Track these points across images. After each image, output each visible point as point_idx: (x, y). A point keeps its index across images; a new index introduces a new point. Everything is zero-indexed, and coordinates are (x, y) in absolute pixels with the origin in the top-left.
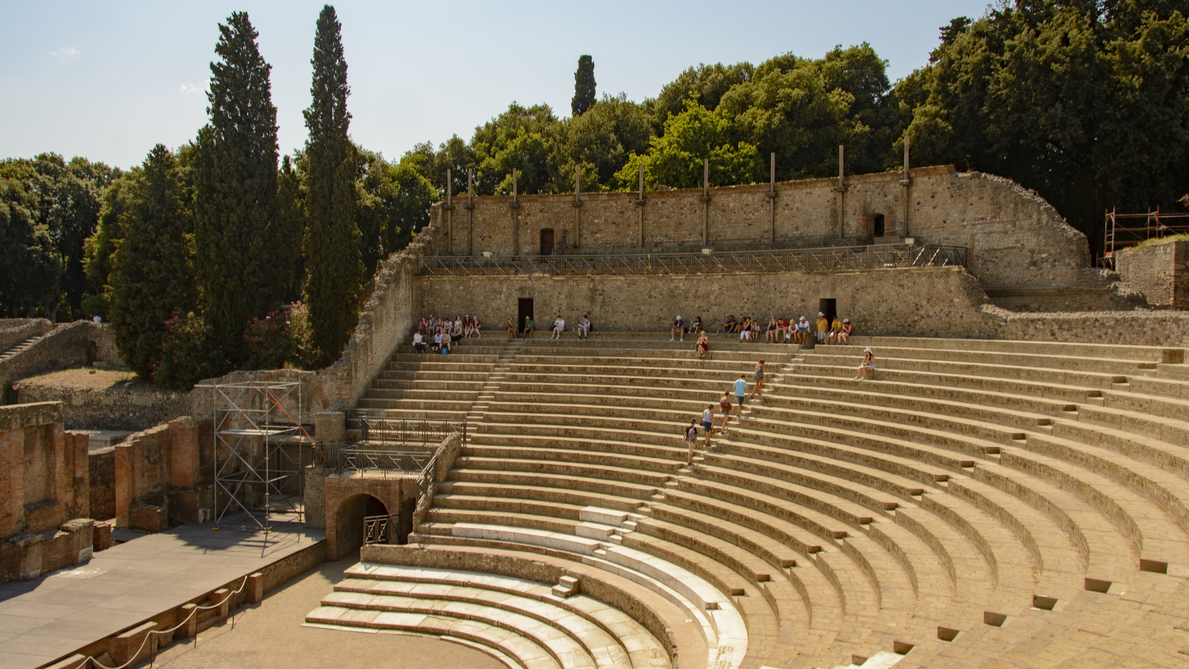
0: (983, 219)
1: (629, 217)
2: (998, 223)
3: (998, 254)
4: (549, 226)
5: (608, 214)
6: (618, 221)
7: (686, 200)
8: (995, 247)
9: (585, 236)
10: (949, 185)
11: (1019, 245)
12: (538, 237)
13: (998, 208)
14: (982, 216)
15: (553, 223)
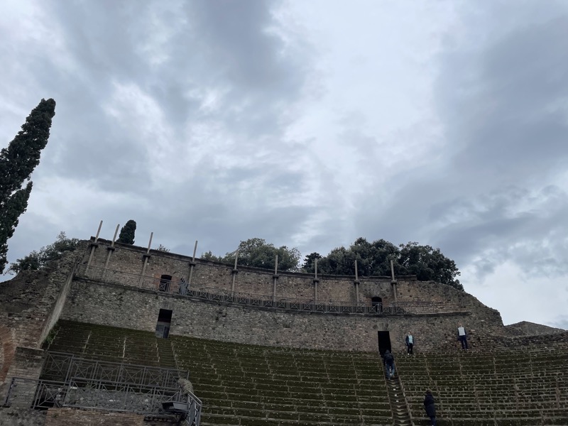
1: (226, 279)
6: (218, 280)
7: (263, 275)
12: (159, 279)
15: (172, 272)
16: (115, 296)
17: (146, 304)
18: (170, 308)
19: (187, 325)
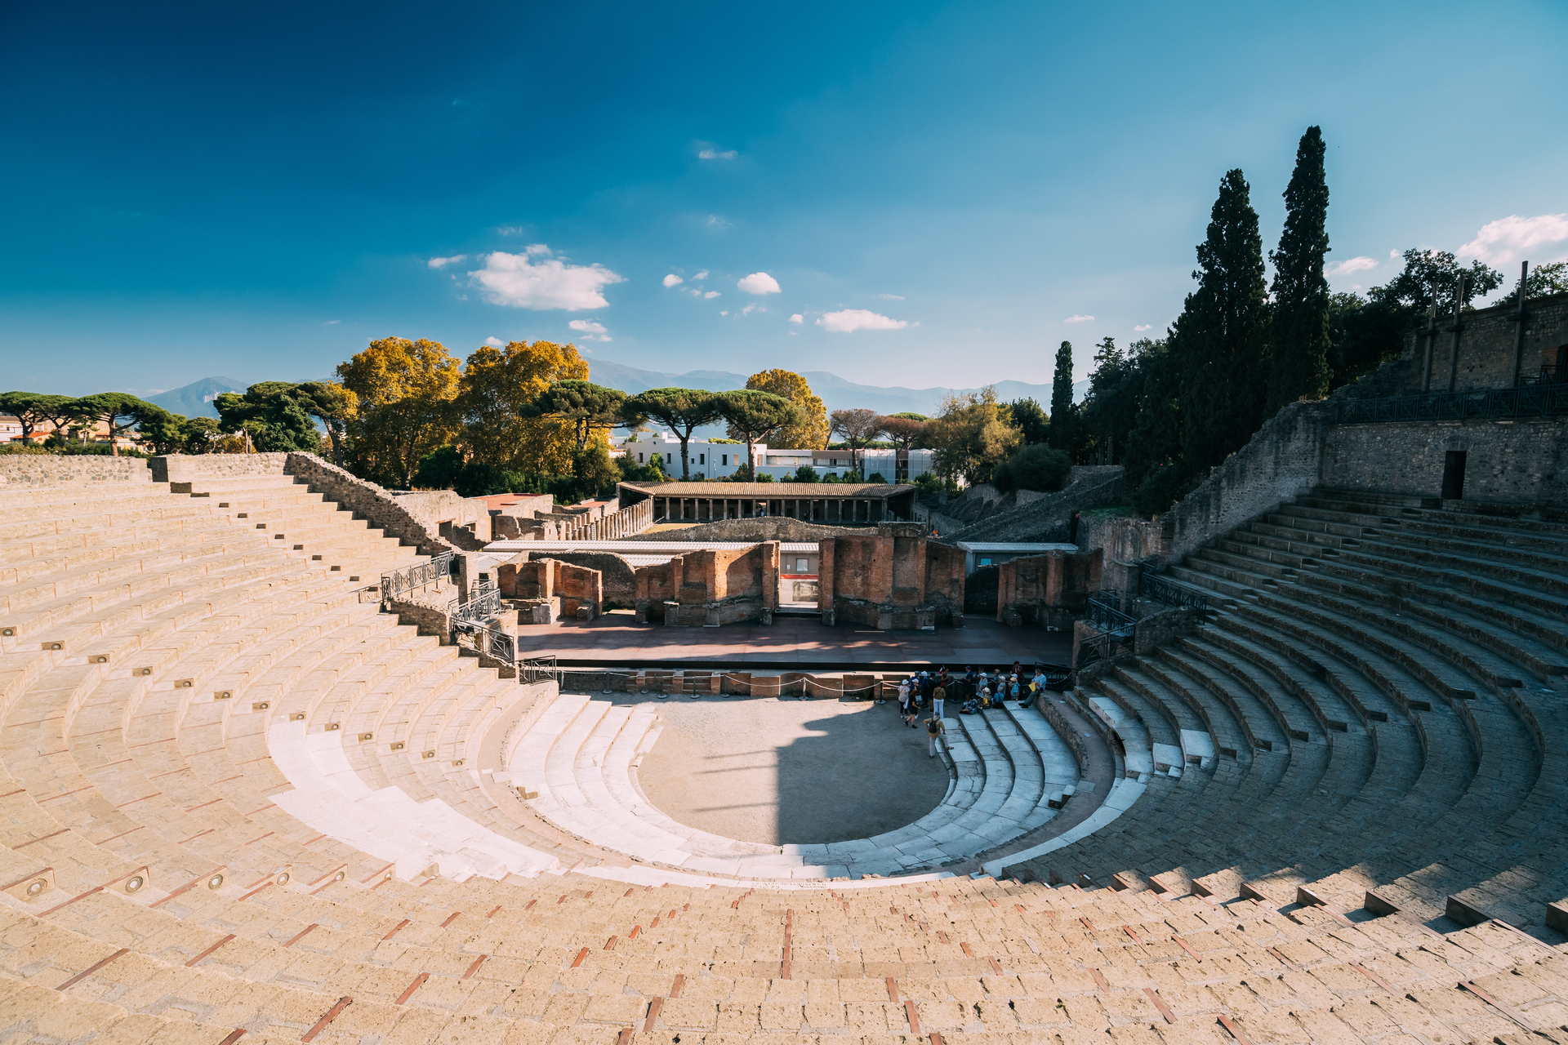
12: (1554, 358)
16: (1381, 441)
17: (1424, 446)
18: (1462, 445)
19: (1496, 476)
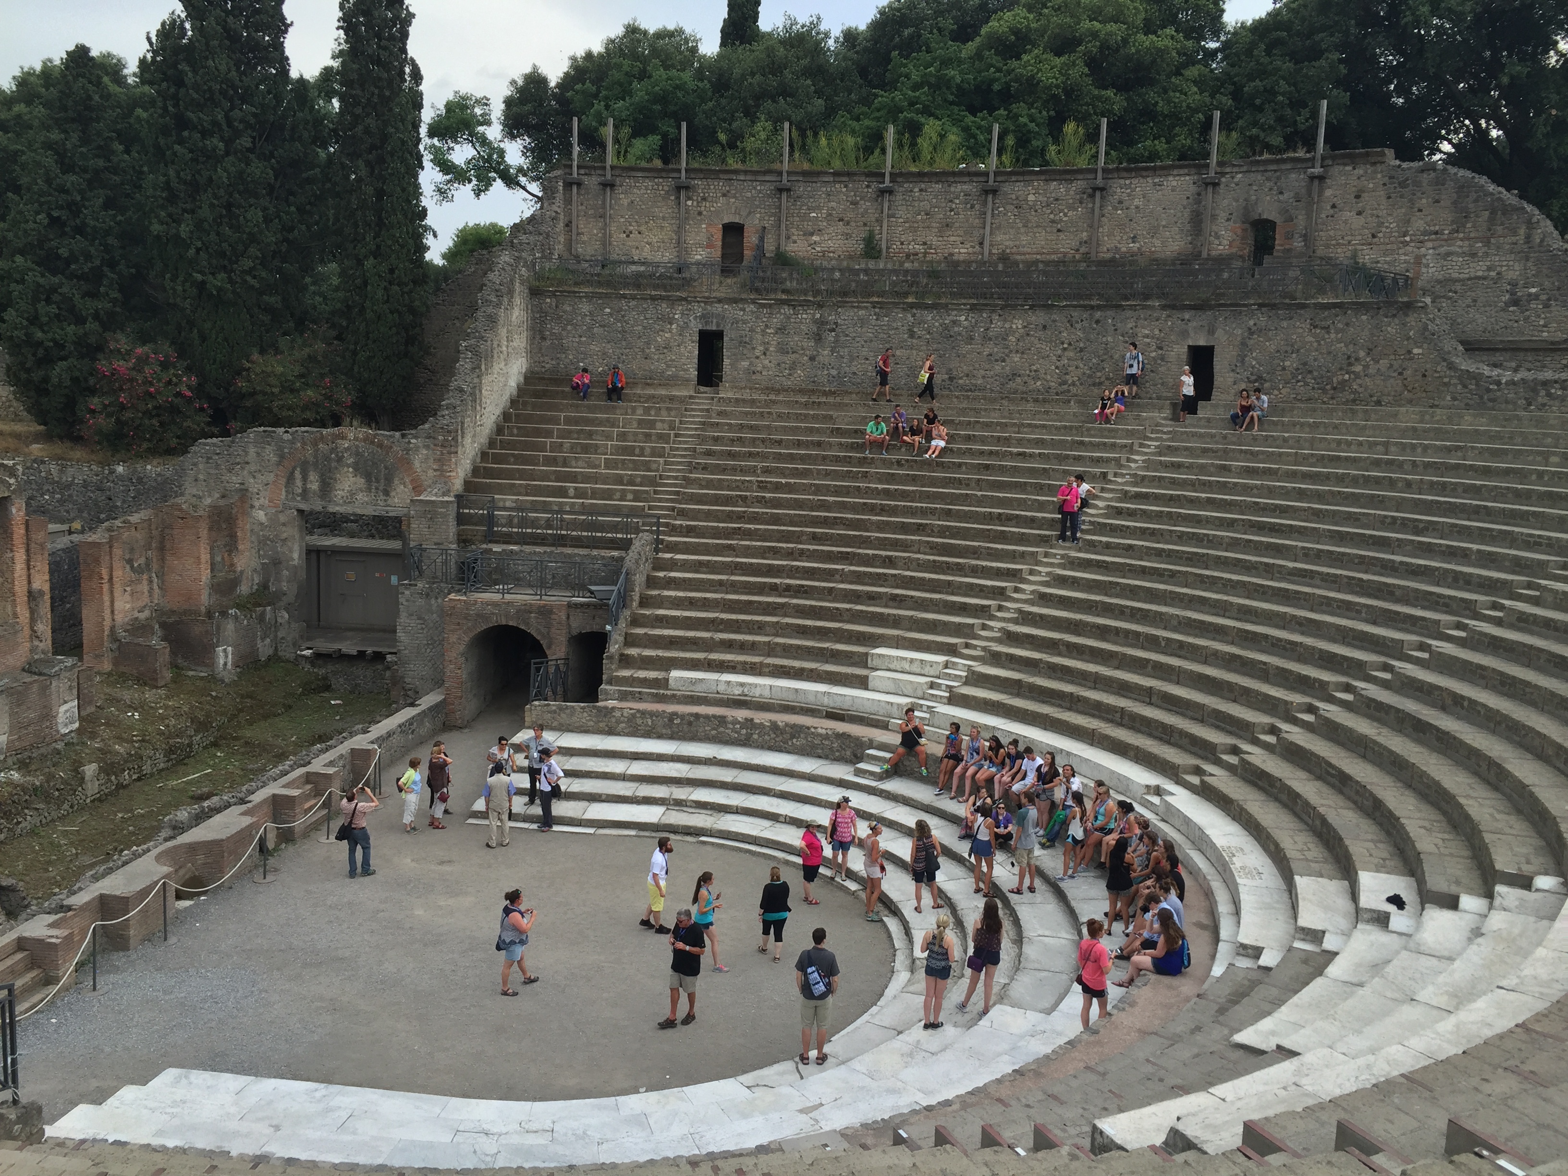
0: (1436, 233)
1: (866, 210)
2: (1461, 240)
3: (1458, 287)
4: (737, 220)
5: (833, 204)
6: (850, 215)
7: (959, 187)
8: (1455, 275)
9: (795, 238)
10: (1386, 179)
11: (1493, 274)
12: (718, 236)
13: (1462, 217)
14: (1437, 228)
15: (744, 213)
16: (611, 314)
17: (671, 324)
18: (718, 325)
19: (757, 358)
